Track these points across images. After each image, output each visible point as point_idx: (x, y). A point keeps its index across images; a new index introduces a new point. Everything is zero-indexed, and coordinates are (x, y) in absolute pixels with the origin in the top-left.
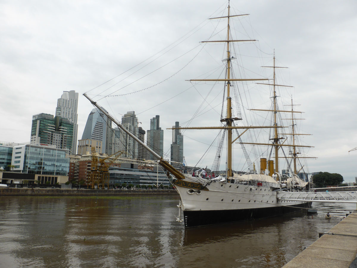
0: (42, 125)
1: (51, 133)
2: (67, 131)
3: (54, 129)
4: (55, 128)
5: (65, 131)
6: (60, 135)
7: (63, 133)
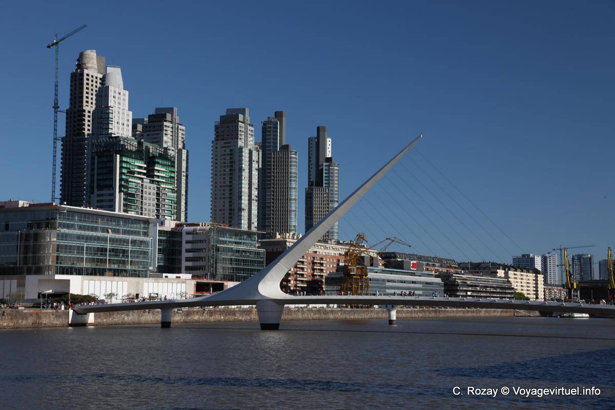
0: (124, 165)
1: (140, 182)
2: (164, 175)
3: (144, 174)
4: (145, 171)
5: (163, 177)
6: (155, 186)
7: (158, 182)
